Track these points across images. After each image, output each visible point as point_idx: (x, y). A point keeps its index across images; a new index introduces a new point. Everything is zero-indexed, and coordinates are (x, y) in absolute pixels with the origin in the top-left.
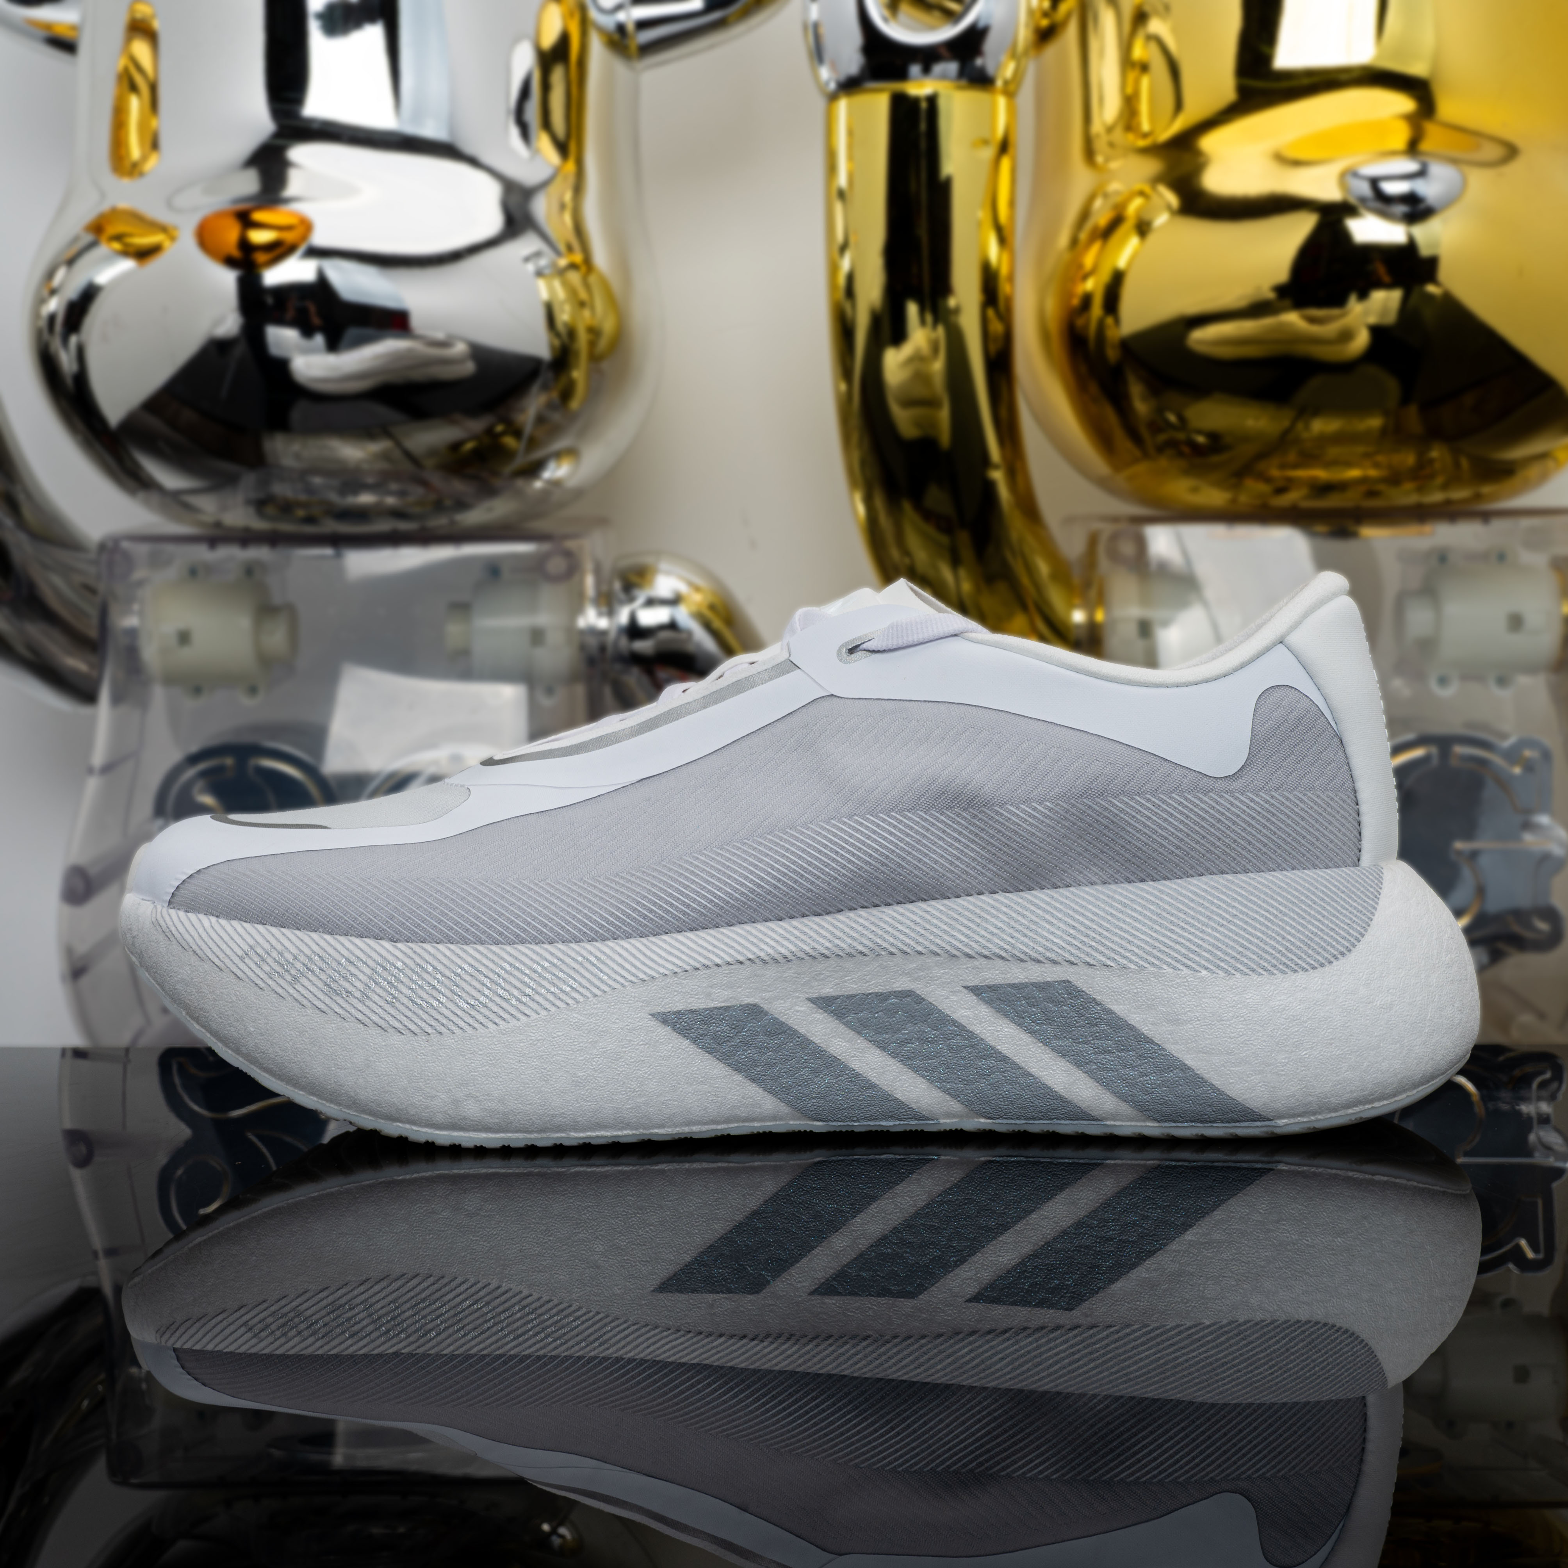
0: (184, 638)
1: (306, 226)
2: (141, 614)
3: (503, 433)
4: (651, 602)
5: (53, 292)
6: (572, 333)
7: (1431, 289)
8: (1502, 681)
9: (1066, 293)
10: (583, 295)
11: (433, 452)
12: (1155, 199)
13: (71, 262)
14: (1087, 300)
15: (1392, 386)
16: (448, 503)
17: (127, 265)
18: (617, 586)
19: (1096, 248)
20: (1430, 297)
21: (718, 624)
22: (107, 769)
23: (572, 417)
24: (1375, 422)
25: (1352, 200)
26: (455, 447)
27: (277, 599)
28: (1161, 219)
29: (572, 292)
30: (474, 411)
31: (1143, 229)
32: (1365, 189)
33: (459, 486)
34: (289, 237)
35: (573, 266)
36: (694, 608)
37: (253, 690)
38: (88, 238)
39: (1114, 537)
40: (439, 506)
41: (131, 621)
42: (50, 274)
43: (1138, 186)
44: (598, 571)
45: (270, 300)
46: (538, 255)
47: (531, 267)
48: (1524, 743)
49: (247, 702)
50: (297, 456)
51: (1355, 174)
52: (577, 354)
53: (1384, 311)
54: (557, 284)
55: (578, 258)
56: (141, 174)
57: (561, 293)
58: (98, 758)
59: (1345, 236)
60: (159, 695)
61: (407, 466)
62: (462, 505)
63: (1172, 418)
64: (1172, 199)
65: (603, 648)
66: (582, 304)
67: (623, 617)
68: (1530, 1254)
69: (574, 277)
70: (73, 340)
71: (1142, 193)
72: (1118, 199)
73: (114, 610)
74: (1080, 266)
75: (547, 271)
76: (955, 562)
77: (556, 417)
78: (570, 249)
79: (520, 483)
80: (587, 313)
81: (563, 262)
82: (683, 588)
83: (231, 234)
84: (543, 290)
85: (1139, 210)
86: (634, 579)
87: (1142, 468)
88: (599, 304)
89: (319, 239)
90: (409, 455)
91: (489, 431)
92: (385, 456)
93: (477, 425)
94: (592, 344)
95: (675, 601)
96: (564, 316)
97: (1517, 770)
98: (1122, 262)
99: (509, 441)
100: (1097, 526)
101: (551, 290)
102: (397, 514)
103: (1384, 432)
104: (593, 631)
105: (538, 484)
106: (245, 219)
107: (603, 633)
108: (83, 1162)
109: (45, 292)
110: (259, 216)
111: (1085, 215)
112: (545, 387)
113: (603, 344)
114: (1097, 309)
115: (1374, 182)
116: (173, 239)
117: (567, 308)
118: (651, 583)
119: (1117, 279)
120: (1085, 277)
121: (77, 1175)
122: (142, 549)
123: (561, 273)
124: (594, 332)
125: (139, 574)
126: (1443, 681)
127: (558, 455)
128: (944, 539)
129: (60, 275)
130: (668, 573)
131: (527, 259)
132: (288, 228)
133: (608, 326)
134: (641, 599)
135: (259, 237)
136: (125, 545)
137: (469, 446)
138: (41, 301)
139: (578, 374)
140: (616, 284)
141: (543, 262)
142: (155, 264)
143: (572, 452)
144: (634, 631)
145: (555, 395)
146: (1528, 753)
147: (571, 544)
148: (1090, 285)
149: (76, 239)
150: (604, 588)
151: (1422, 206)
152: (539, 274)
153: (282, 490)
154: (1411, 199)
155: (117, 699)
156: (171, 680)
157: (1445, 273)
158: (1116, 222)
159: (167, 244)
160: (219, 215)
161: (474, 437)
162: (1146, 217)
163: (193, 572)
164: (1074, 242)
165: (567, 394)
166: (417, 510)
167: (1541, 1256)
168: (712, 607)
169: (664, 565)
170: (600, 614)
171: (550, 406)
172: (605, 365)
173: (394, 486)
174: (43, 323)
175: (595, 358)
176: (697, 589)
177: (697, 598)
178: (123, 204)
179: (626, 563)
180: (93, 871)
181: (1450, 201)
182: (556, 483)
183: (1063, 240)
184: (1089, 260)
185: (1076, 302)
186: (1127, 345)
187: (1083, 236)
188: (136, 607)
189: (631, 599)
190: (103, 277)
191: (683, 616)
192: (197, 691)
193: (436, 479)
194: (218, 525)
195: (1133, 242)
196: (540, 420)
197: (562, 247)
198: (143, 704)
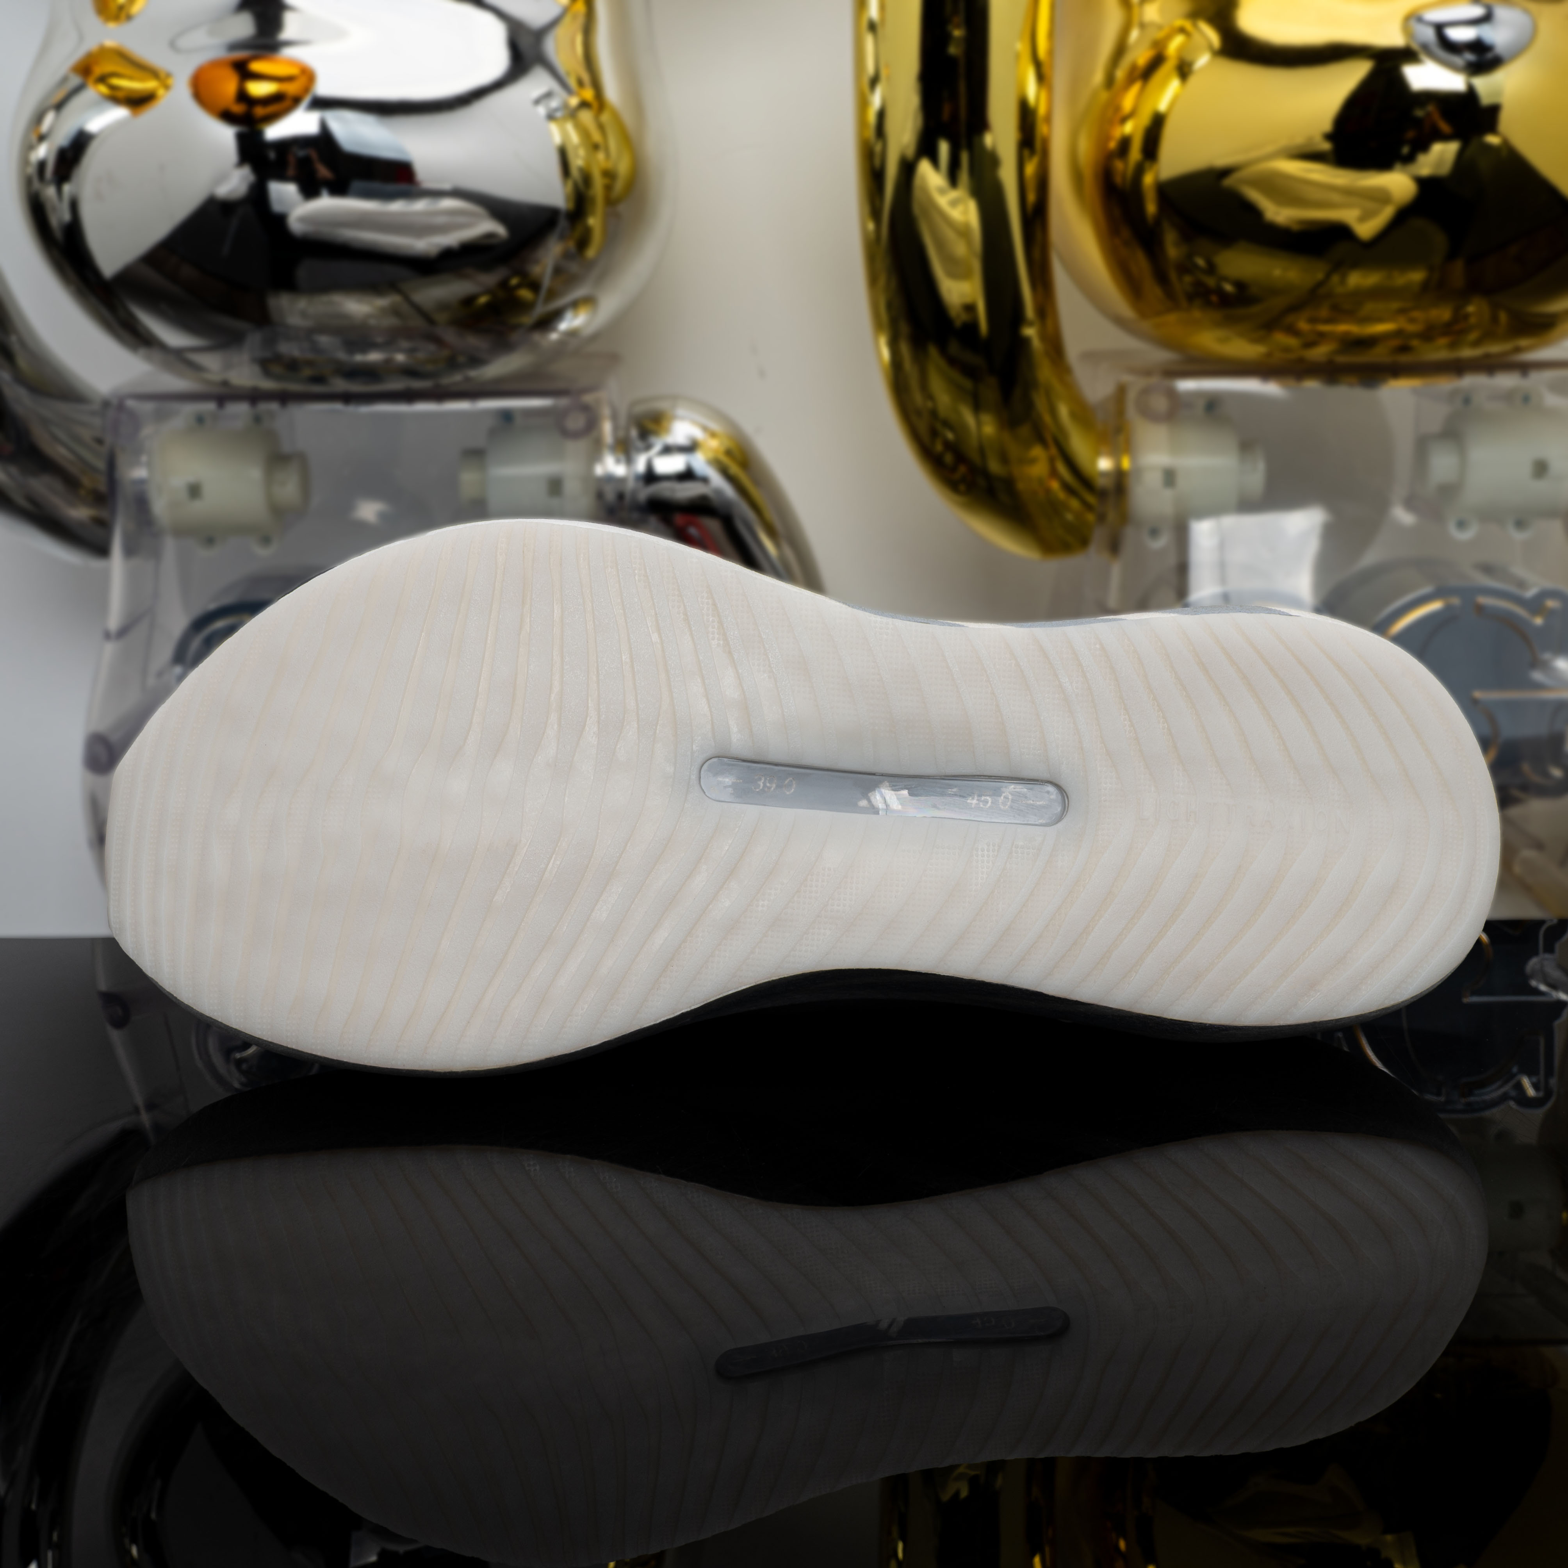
0: (194, 491)
1: (308, 76)
2: (149, 465)
3: (519, 286)
4: (668, 450)
5: (42, 138)
6: (587, 178)
7: (1492, 140)
8: (1520, 524)
9: (1103, 137)
10: (597, 137)
11: (443, 306)
12: (1197, 37)
13: (59, 106)
14: (1125, 144)
15: (1439, 240)
16: (461, 359)
17: (119, 113)
18: (634, 433)
19: (1135, 89)
20: (1489, 148)
21: (735, 469)
22: (123, 632)
23: (590, 265)
24: (1417, 276)
25: (1415, 46)
26: (468, 301)
27: (286, 447)
28: (1203, 60)
29: (584, 133)
30: (486, 267)
31: (1184, 70)
32: (1429, 34)
33: (474, 342)
34: (291, 89)
35: (584, 104)
36: (711, 455)
37: (266, 540)
38: (75, 80)
39: (1146, 392)
40: (452, 364)
41: (140, 473)
42: (39, 118)
43: (1179, 22)
44: (614, 418)
45: (272, 155)
46: (548, 95)
47: (542, 110)
48: (1545, 594)
49: (263, 553)
50: (304, 314)
51: (1420, 20)
52: (593, 200)
53: (1440, 162)
54: (570, 127)
55: (588, 94)
56: (129, 18)
57: (574, 138)
58: (114, 622)
59: (1401, 83)
60: (170, 547)
61: (418, 322)
62: (476, 361)
63: (1200, 262)
64: (1213, 37)
65: (621, 496)
66: (596, 147)
67: (640, 465)
68: (1531, 1092)
69: (586, 117)
70: (67, 188)
71: (1182, 30)
72: (1160, 35)
73: (122, 460)
74: (1118, 108)
75: (559, 114)
76: (977, 407)
77: (574, 267)
78: (581, 83)
79: (537, 337)
80: (601, 156)
81: (574, 101)
82: (698, 433)
83: (229, 86)
84: (556, 134)
85: (1181, 49)
86: (650, 426)
87: (1172, 318)
88: (613, 143)
89: (324, 88)
90: (419, 310)
91: (504, 284)
92: (395, 311)
93: (490, 279)
94: (608, 188)
95: (690, 448)
96: (578, 161)
97: (1538, 621)
98: (1163, 106)
99: (525, 294)
100: (1127, 378)
101: (564, 134)
102: (409, 372)
103: (1425, 287)
104: (610, 479)
105: (554, 336)
106: (243, 72)
107: (621, 481)
108: (119, 1023)
109: (34, 138)
110: (257, 66)
111: (1120, 50)
112: (562, 237)
113: (619, 186)
114: (1135, 153)
115: (1439, 28)
116: (167, 87)
117: (582, 152)
118: (668, 430)
119: (1158, 122)
120: (1124, 120)
121: (116, 1036)
122: (148, 407)
123: (572, 114)
124: (609, 175)
125: (147, 431)
126: (1461, 525)
127: (575, 305)
128: (968, 384)
129: (49, 119)
130: (683, 418)
131: (537, 102)
132: (289, 79)
133: (623, 167)
134: (658, 447)
135: (258, 89)
136: (131, 403)
137: (483, 300)
138: (29, 147)
139: (594, 221)
140: (628, 119)
141: (554, 103)
142: (150, 114)
143: (589, 301)
144: (650, 477)
145: (571, 245)
146: (1551, 604)
147: (588, 398)
148: (1128, 128)
149: (64, 80)
150: (621, 434)
151: (1489, 56)
152: (551, 117)
153: (289, 349)
154: (1478, 46)
155: (130, 551)
156: (183, 531)
157: (1506, 121)
158: (1157, 62)
159: (161, 92)
160: (215, 64)
161: (488, 291)
162: (1188, 57)
163: (200, 420)
164: (1110, 81)
165: (583, 243)
166: (430, 368)
167: (1541, 1094)
168: (729, 453)
169: (680, 411)
170: (618, 461)
171: (567, 256)
172: (622, 208)
173: (405, 344)
174: (32, 170)
175: (611, 202)
176: (713, 435)
177: (714, 443)
178: (109, 43)
179: (640, 409)
180: (114, 738)
181: (1519, 50)
182: (572, 334)
183: (1098, 77)
184: (1128, 102)
185: (1112, 145)
186: (1164, 190)
187: (1120, 74)
188: (144, 458)
189: (648, 447)
190: (95, 124)
191: (700, 462)
192: (210, 541)
193: (450, 336)
194: (225, 383)
195: (1174, 85)
196: (558, 271)
197: (572, 82)
198: (156, 554)
